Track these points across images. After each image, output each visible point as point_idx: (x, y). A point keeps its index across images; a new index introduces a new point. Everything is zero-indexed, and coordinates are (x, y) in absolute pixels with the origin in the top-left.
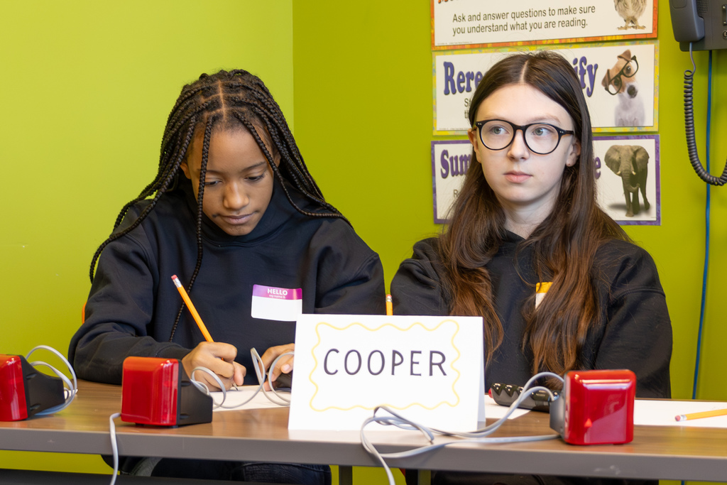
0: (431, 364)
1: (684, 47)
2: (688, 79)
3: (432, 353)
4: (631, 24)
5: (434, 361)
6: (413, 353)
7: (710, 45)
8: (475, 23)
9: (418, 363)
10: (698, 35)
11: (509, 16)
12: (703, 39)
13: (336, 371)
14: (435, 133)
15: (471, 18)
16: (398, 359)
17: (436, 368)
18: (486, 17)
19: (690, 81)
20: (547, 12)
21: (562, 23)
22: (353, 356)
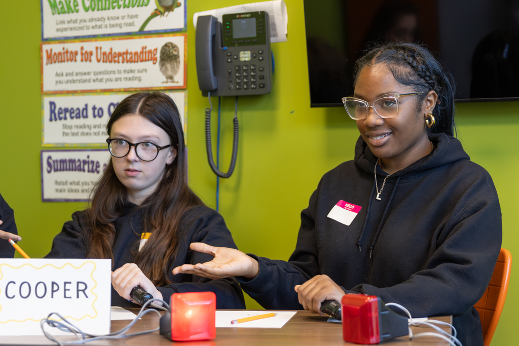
0: (78, 291)
1: (205, 94)
2: (208, 113)
3: (78, 283)
4: (169, 80)
5: (80, 288)
6: (65, 283)
7: (220, 93)
8: (70, 78)
9: (69, 290)
10: (214, 87)
11: (92, 74)
12: (216, 90)
13: (14, 296)
14: (43, 145)
15: (67, 75)
16: (55, 288)
17: (81, 293)
18: (77, 74)
19: (208, 115)
20: (116, 72)
21: (126, 79)
22: (25, 286)
